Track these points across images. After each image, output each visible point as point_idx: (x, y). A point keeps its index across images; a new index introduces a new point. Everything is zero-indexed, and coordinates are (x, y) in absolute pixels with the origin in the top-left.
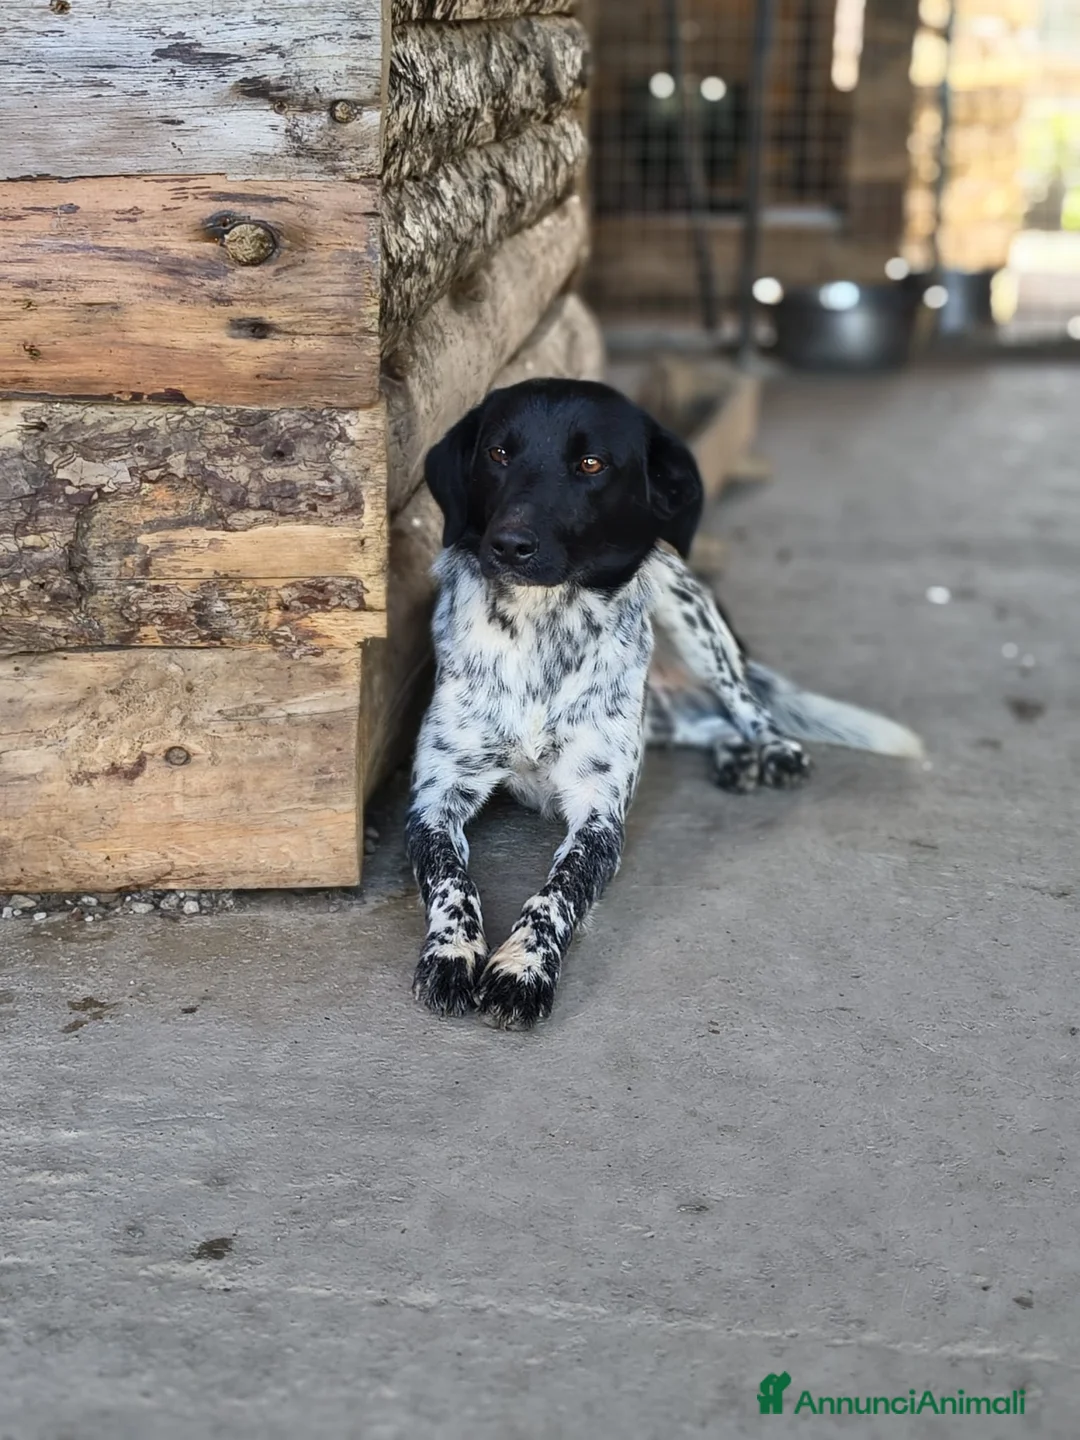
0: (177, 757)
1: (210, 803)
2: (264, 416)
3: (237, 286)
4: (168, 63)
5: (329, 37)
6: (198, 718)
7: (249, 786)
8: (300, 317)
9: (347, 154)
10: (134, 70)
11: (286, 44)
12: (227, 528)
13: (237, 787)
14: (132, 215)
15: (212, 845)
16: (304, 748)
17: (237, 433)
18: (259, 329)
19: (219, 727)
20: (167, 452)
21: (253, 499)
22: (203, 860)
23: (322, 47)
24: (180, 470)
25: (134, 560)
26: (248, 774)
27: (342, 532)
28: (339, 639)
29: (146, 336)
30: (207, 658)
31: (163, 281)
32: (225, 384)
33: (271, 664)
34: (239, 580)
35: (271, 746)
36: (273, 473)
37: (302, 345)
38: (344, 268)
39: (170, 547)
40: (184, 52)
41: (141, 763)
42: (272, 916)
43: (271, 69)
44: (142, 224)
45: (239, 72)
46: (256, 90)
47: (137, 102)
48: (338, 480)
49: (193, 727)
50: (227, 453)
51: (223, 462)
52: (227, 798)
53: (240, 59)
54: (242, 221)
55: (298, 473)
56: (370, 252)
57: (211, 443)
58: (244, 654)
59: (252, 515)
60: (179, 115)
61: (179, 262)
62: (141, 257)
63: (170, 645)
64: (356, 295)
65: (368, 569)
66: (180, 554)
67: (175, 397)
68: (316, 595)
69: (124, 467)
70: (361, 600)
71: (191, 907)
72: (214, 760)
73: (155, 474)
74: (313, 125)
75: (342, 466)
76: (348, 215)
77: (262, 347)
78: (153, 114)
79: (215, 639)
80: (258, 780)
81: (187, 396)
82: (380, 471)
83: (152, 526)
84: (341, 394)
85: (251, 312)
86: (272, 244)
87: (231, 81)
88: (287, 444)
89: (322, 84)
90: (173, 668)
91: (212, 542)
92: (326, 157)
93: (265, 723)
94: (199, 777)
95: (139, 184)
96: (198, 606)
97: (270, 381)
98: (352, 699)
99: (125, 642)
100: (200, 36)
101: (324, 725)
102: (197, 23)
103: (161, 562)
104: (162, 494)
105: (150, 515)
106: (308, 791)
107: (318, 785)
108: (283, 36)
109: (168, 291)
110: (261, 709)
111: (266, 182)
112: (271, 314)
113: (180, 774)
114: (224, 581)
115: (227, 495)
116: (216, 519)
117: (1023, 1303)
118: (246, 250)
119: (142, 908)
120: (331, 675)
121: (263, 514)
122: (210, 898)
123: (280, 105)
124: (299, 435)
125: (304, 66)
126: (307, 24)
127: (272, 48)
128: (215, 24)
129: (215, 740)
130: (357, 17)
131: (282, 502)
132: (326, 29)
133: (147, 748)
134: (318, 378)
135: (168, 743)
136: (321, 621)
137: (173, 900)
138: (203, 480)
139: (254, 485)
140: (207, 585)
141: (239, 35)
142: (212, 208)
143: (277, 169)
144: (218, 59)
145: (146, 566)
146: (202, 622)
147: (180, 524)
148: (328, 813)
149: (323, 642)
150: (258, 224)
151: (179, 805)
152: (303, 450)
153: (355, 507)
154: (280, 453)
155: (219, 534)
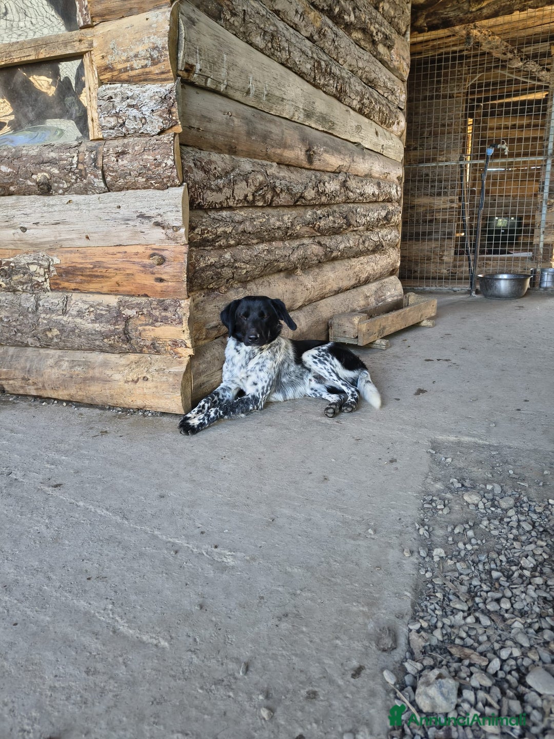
0: (145, 379)
1: (151, 390)
2: (164, 301)
3: (156, 270)
4: (139, 219)
5: (171, 211)
6: (150, 370)
7: (159, 387)
8: (169, 277)
9: (179, 239)
10: (133, 220)
11: (162, 213)
12: (155, 326)
13: (156, 387)
14: (137, 254)
15: (152, 400)
16: (171, 379)
17: (158, 304)
18: (161, 280)
19: (155, 373)
20: (143, 308)
21: (159, 320)
22: (151, 404)
23: (169, 214)
24: (145, 313)
25: (138, 333)
26: (159, 385)
27: (179, 328)
28: (184, 354)
29: (139, 281)
30: (157, 356)
31: (142, 269)
32: (155, 293)
33: (169, 359)
34: (160, 339)
35: (164, 378)
36: (163, 314)
37: (170, 284)
38: (179, 266)
39: (144, 330)
40: (142, 216)
41: (138, 380)
42: (165, 419)
43: (159, 219)
44: (139, 256)
45: (154, 220)
46: (157, 224)
47: (135, 228)
48: (177, 316)
49: (149, 372)
50: (155, 309)
51: (154, 311)
52: (154, 390)
53: (153, 217)
54: (157, 254)
55: (169, 314)
56: (185, 262)
57: (152, 306)
58: (165, 356)
59: (160, 323)
60: (143, 230)
61: (145, 264)
62: (138, 263)
63: (150, 353)
64: (181, 272)
65: (186, 337)
66: (147, 332)
67: (146, 296)
68: (175, 344)
69: (135, 311)
70: (185, 345)
71: (150, 414)
72: (152, 380)
73: (140, 313)
74: (170, 231)
75: (179, 313)
76: (180, 253)
77: (162, 284)
78: (139, 230)
79: (158, 352)
80: (161, 386)
81: (149, 295)
82: (188, 314)
83: (141, 325)
84: (180, 296)
85: (159, 276)
86: (162, 261)
87: (152, 222)
88: (167, 307)
89: (170, 222)
90: (149, 358)
91: (153, 329)
92: (174, 239)
93: (164, 373)
94: (149, 384)
95: (139, 246)
96: (152, 344)
97: (163, 293)
98: (184, 369)
99: (141, 352)
100: (145, 212)
101: (176, 375)
102: (144, 209)
103: (143, 333)
104: (142, 318)
105: (140, 323)
106: (171, 390)
107: (173, 389)
108: (161, 212)
109: (142, 271)
110: (164, 369)
111: (164, 245)
112: (164, 277)
113: (146, 383)
114: (155, 339)
115: (154, 319)
116: (152, 324)
117: (202, 533)
118: (156, 262)
119: (140, 413)
120: (180, 363)
121: (162, 323)
122: (155, 414)
123: (163, 228)
124: (170, 305)
125: (166, 218)
126: (167, 209)
127: (159, 215)
128: (148, 209)
129: (153, 376)
130: (177, 206)
131: (165, 320)
132: (170, 210)
133: (139, 376)
134: (174, 292)
135: (144, 376)
136: (179, 350)
137: (147, 412)
138: (150, 315)
139: (160, 317)
140: (153, 339)
141: (153, 212)
142: (152, 252)
143: (165, 243)
144: (149, 217)
145: (140, 334)
146: (154, 348)
147: (146, 325)
148: (175, 396)
149: (181, 355)
150: (160, 256)
151: (145, 391)
152: (171, 309)
153: (181, 323)
154: (165, 310)
155: (154, 328)
